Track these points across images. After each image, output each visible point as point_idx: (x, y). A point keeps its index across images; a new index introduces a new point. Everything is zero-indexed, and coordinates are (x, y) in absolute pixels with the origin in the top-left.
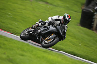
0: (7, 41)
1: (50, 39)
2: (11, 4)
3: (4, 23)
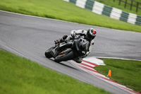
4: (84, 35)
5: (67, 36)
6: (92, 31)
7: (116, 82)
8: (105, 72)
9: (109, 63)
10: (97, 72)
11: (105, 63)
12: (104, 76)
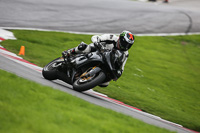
0: (132, 125)
1: (89, 75)
2: (141, 49)
3: (127, 88)
4: (113, 42)
5: (86, 46)
6: (128, 35)
7: (32, 63)
8: (16, 49)
9: (22, 36)
10: (5, 49)
11: (15, 36)
12: (14, 55)
